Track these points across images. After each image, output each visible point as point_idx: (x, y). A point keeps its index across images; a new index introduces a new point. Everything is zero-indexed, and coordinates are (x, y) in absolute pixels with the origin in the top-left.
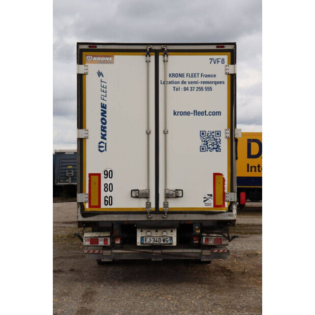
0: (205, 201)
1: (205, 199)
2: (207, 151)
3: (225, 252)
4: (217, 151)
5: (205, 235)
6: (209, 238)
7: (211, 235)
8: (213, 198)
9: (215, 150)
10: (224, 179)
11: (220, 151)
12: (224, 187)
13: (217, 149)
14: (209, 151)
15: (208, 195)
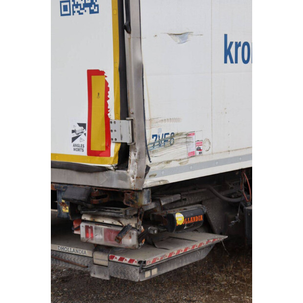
0: (74, 139)
1: (75, 135)
2: (74, 12)
3: (134, 263)
4: (92, 12)
5: (88, 218)
6: (94, 226)
7: (100, 220)
8: (86, 132)
9: (87, 9)
10: (107, 84)
11: (98, 12)
12: (106, 105)
13: (92, 8)
14: (76, 14)
15: (80, 125)
